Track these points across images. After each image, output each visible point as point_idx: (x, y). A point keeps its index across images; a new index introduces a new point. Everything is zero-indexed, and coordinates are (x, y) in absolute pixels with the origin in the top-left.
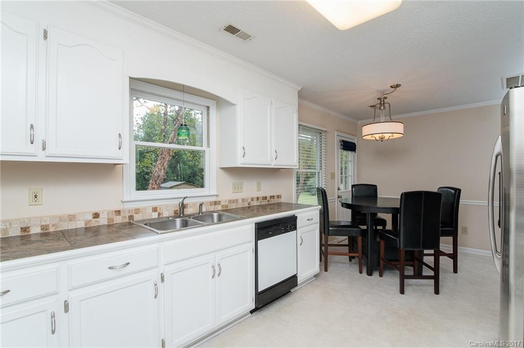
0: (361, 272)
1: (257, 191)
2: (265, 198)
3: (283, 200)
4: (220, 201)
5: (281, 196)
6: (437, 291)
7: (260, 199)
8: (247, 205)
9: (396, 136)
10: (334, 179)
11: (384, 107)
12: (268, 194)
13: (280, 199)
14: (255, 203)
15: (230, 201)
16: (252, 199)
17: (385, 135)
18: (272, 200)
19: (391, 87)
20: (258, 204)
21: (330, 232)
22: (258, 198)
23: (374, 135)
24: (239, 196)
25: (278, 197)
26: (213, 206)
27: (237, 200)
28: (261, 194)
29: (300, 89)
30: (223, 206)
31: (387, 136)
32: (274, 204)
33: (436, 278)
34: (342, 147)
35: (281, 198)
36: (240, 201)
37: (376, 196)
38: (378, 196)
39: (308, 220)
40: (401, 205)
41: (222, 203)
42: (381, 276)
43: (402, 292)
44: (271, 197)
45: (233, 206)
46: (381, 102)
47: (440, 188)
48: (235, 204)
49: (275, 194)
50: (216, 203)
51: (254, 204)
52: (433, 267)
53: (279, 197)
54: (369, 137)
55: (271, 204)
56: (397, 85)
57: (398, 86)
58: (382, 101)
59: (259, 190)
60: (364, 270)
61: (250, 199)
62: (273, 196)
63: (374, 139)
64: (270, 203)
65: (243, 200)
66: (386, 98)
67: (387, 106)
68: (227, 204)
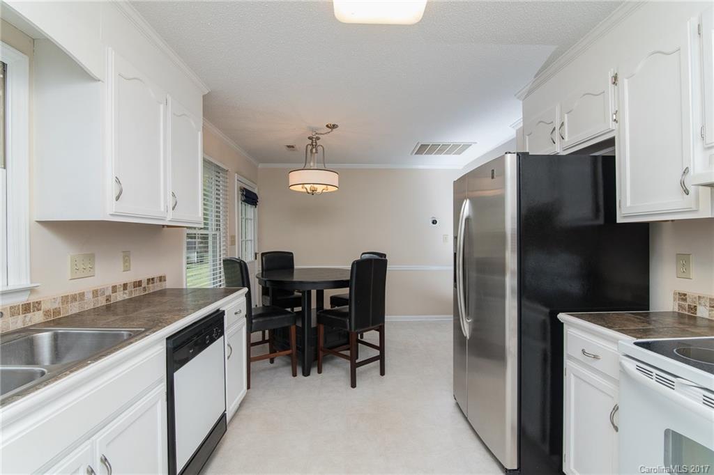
0: (295, 375)
1: (124, 271)
2: (138, 284)
3: (168, 284)
4: (39, 303)
5: (165, 277)
6: (382, 373)
7: (130, 288)
8: (104, 303)
9: (331, 189)
10: (235, 244)
11: (316, 150)
12: (143, 276)
13: (163, 283)
14: (121, 296)
15: (65, 299)
16: (114, 289)
17: (315, 186)
18: (151, 285)
19: (327, 126)
20: (127, 297)
21: (253, 326)
22: (125, 286)
23: (306, 186)
24: (87, 285)
25: (160, 281)
26: (21, 317)
27: (82, 295)
28: (130, 277)
29: (206, 92)
30: (47, 313)
31: (320, 189)
32: (154, 293)
33: (381, 358)
34: (244, 198)
35: (165, 280)
36: (89, 296)
37: (293, 268)
38: (295, 267)
39: (236, 313)
40: (351, 277)
41: (44, 307)
42: (320, 372)
43: (353, 385)
44: (149, 280)
45: (74, 309)
46: (312, 143)
47: (363, 254)
48: (77, 303)
49: (155, 274)
50: (27, 308)
51: (119, 299)
52: (378, 345)
53: (162, 279)
54: (299, 188)
55: (149, 294)
56: (334, 125)
57: (334, 127)
58: (314, 141)
59: (127, 269)
60: (299, 370)
61: (110, 289)
62: (153, 279)
63: (305, 190)
64: (147, 292)
65: (95, 293)
66: (318, 138)
67: (320, 149)
68: (56, 306)
